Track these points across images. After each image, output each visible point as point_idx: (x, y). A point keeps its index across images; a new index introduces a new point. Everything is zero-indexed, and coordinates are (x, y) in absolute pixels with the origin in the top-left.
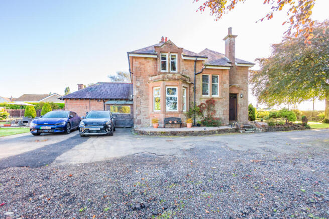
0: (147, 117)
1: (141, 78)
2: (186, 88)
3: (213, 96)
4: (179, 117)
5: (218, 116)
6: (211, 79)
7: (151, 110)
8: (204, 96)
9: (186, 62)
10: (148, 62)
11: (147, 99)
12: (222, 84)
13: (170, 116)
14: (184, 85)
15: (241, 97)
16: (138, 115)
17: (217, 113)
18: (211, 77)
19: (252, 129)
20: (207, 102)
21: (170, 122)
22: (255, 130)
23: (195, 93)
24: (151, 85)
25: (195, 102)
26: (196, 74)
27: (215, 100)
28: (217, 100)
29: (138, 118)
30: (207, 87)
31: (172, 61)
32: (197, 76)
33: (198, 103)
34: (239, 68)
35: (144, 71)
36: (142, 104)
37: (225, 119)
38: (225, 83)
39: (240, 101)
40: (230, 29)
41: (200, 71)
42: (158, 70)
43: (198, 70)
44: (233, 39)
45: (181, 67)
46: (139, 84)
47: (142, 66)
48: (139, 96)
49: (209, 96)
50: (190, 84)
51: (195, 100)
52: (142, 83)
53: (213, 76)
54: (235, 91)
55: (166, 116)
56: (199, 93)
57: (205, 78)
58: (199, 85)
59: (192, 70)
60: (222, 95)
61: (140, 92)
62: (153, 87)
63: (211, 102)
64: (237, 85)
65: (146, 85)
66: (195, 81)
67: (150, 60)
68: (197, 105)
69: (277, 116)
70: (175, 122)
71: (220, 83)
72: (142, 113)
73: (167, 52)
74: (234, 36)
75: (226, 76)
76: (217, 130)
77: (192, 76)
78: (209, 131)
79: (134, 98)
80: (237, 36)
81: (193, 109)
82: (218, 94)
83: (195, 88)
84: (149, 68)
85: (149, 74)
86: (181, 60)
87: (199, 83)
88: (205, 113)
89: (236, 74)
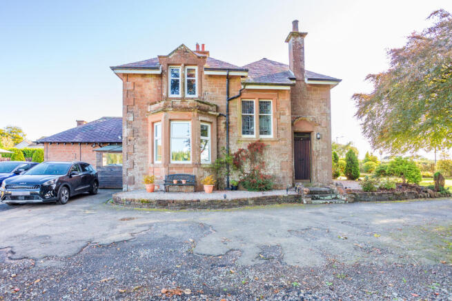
0: (144, 172)
1: (136, 108)
2: (211, 123)
3: (263, 137)
4: (193, 174)
5: (271, 173)
6: (258, 107)
7: (150, 161)
8: (246, 136)
9: (213, 80)
10: (148, 81)
11: (145, 143)
12: (279, 114)
13: (177, 172)
14: (201, 118)
15: (319, 139)
16: (130, 169)
17: (269, 167)
18: (258, 103)
19: (329, 197)
20: (250, 147)
21: (175, 182)
22: (336, 198)
23: (228, 131)
24: (151, 119)
25: (228, 148)
26: (229, 100)
27: (265, 143)
28: (269, 143)
29: (130, 174)
30: (252, 120)
31: (189, 78)
32: (231, 103)
33: (234, 149)
34: (313, 88)
35: (141, 96)
36: (136, 150)
37: (284, 177)
38: (284, 114)
39: (316, 145)
40: (295, 23)
41: (237, 93)
42: (164, 94)
43: (234, 93)
44: (299, 39)
45: (204, 88)
46: (131, 119)
47: (137, 89)
48: (132, 138)
49: (254, 136)
50: (218, 118)
51: (228, 144)
52: (137, 116)
53: (261, 102)
54: (304, 128)
55: (170, 171)
56: (237, 132)
57: (247, 107)
58: (236, 118)
59: (222, 93)
60: (278, 134)
61: (134, 132)
62: (153, 123)
63: (257, 147)
64: (310, 118)
65: (143, 120)
66: (228, 110)
67: (150, 79)
68: (233, 152)
69: (387, 171)
70: (184, 182)
71: (275, 114)
72: (136, 165)
73: (180, 64)
74: (303, 35)
75: (286, 101)
76: (252, 199)
77: (222, 102)
78: (233, 201)
79: (124, 141)
80: (306, 34)
81: (224, 159)
82: (272, 133)
83: (227, 124)
84: (149, 92)
85: (149, 101)
86: (203, 76)
87: (236, 114)
88: (247, 167)
89: (308, 99)
